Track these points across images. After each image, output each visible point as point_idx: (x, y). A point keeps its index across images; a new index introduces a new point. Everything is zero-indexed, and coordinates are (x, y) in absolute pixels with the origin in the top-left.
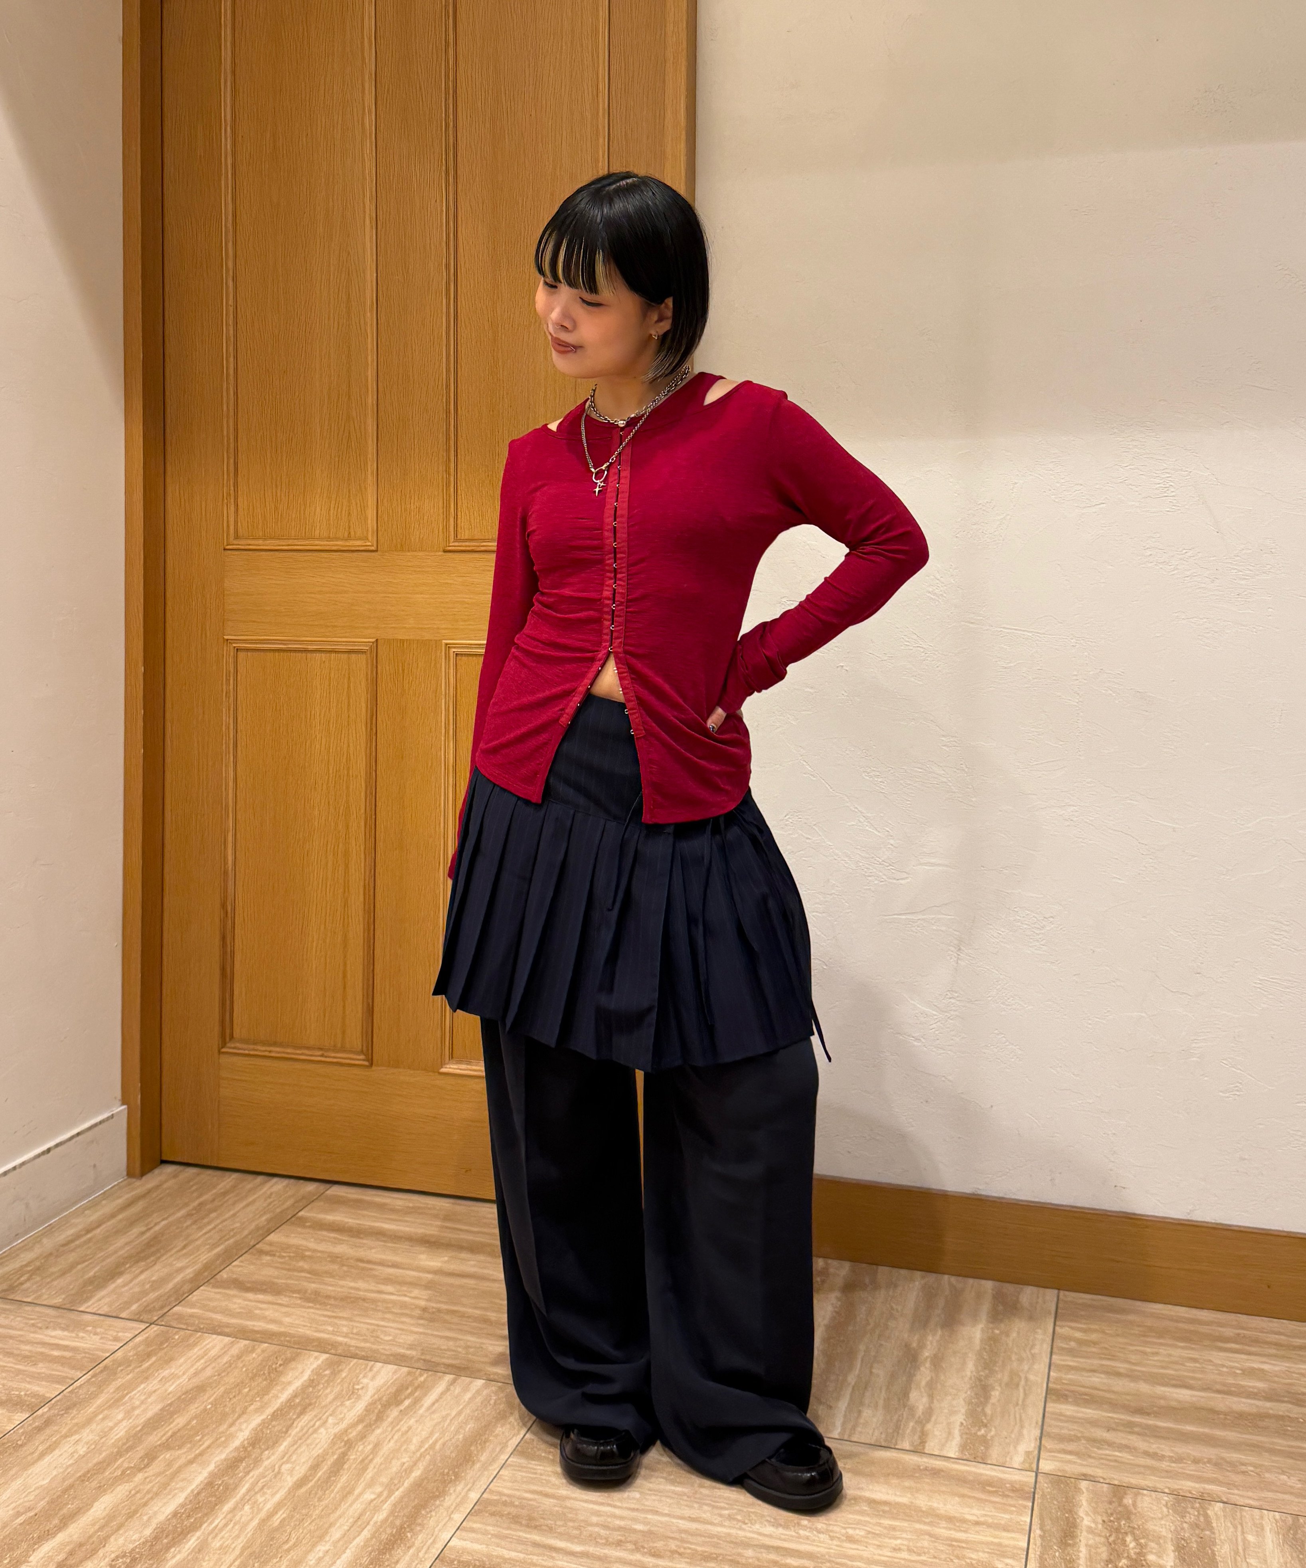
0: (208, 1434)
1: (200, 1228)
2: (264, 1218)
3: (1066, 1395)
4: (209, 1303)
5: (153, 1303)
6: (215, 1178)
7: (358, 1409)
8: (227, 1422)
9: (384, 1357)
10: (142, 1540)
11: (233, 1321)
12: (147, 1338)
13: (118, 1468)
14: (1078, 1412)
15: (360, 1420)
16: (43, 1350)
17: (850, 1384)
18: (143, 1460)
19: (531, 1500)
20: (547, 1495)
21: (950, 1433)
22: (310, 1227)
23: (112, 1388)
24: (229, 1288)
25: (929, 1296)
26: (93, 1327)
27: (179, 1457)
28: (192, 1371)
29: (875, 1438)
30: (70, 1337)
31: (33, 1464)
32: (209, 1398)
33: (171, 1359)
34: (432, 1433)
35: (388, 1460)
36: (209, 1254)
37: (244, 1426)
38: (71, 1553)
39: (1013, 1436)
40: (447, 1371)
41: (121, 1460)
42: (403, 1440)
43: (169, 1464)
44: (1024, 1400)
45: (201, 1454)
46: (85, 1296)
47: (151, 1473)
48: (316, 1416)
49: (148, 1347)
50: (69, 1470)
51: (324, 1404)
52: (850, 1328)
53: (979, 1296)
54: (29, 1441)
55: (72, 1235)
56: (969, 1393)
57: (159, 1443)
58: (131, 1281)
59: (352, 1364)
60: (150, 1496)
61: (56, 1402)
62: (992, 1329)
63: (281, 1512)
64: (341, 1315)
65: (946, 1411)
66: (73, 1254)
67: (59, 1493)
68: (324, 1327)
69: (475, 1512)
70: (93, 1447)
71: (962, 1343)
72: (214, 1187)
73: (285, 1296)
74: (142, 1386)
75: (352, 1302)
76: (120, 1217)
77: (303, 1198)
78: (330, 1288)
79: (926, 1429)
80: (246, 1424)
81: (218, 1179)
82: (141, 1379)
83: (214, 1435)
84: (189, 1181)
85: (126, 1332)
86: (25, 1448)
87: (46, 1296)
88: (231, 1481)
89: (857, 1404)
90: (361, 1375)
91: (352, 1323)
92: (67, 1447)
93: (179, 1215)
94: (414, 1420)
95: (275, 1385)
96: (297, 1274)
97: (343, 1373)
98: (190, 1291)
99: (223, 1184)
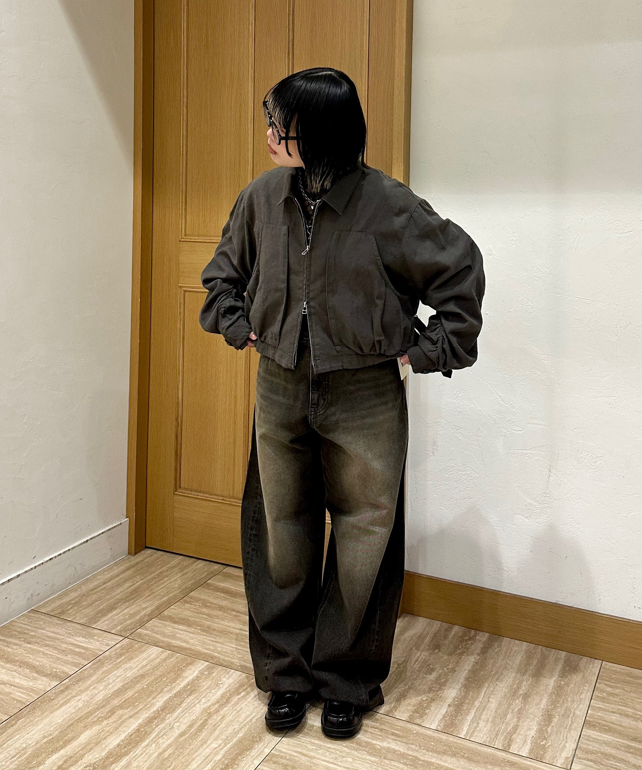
0: (142, 702)
1: (158, 586)
2: (190, 582)
3: (595, 725)
4: (155, 628)
5: (128, 626)
6: (170, 558)
7: (218, 695)
8: (152, 696)
9: (236, 667)
10: (101, 758)
11: (166, 639)
12: (122, 645)
13: (95, 717)
14: (600, 736)
15: (218, 702)
16: (72, 648)
17: (475, 706)
18: (108, 714)
19: (295, 757)
20: (304, 755)
21: (525, 741)
22: (212, 589)
23: (100, 672)
24: (166, 621)
25: (529, 657)
26: (98, 637)
27: (125, 714)
28: (140, 666)
29: (483, 740)
30: (86, 641)
31: (57, 709)
32: (146, 682)
33: (132, 658)
35: (227, 726)
36: (160, 601)
37: (160, 699)
38: (65, 762)
39: (561, 746)
41: (98, 712)
42: (236, 715)
43: (120, 718)
44: (570, 726)
45: (136, 713)
46: (96, 619)
47: (111, 721)
48: (196, 697)
49: (122, 651)
50: (72, 716)
51: (201, 691)
52: (482, 673)
53: (557, 660)
54: (56, 697)
55: (95, 585)
56: (540, 718)
57: (117, 705)
58: (119, 613)
59: (219, 669)
60: (108, 734)
61: (73, 677)
62: (560, 681)
63: (170, 750)
64: (218, 641)
65: (526, 728)
66: (95, 595)
67: (66, 728)
68: (209, 647)
69: (266, 760)
70: (86, 703)
71: (542, 688)
72: (169, 563)
73: (193, 627)
74: (115, 672)
75: (226, 634)
76: (121, 577)
77: (212, 572)
78: (216, 625)
79: (512, 737)
80: (161, 698)
81: (172, 559)
82: (115, 668)
83: (145, 703)
84: (158, 559)
85: (112, 641)
86: (54, 701)
87: (78, 618)
88: (148, 730)
89: (478, 719)
90: (223, 676)
91: (224, 646)
92: (73, 703)
93: (149, 578)
94: (244, 704)
95: (180, 677)
96: (201, 615)
97: (214, 674)
98: (147, 620)
99: (173, 562)
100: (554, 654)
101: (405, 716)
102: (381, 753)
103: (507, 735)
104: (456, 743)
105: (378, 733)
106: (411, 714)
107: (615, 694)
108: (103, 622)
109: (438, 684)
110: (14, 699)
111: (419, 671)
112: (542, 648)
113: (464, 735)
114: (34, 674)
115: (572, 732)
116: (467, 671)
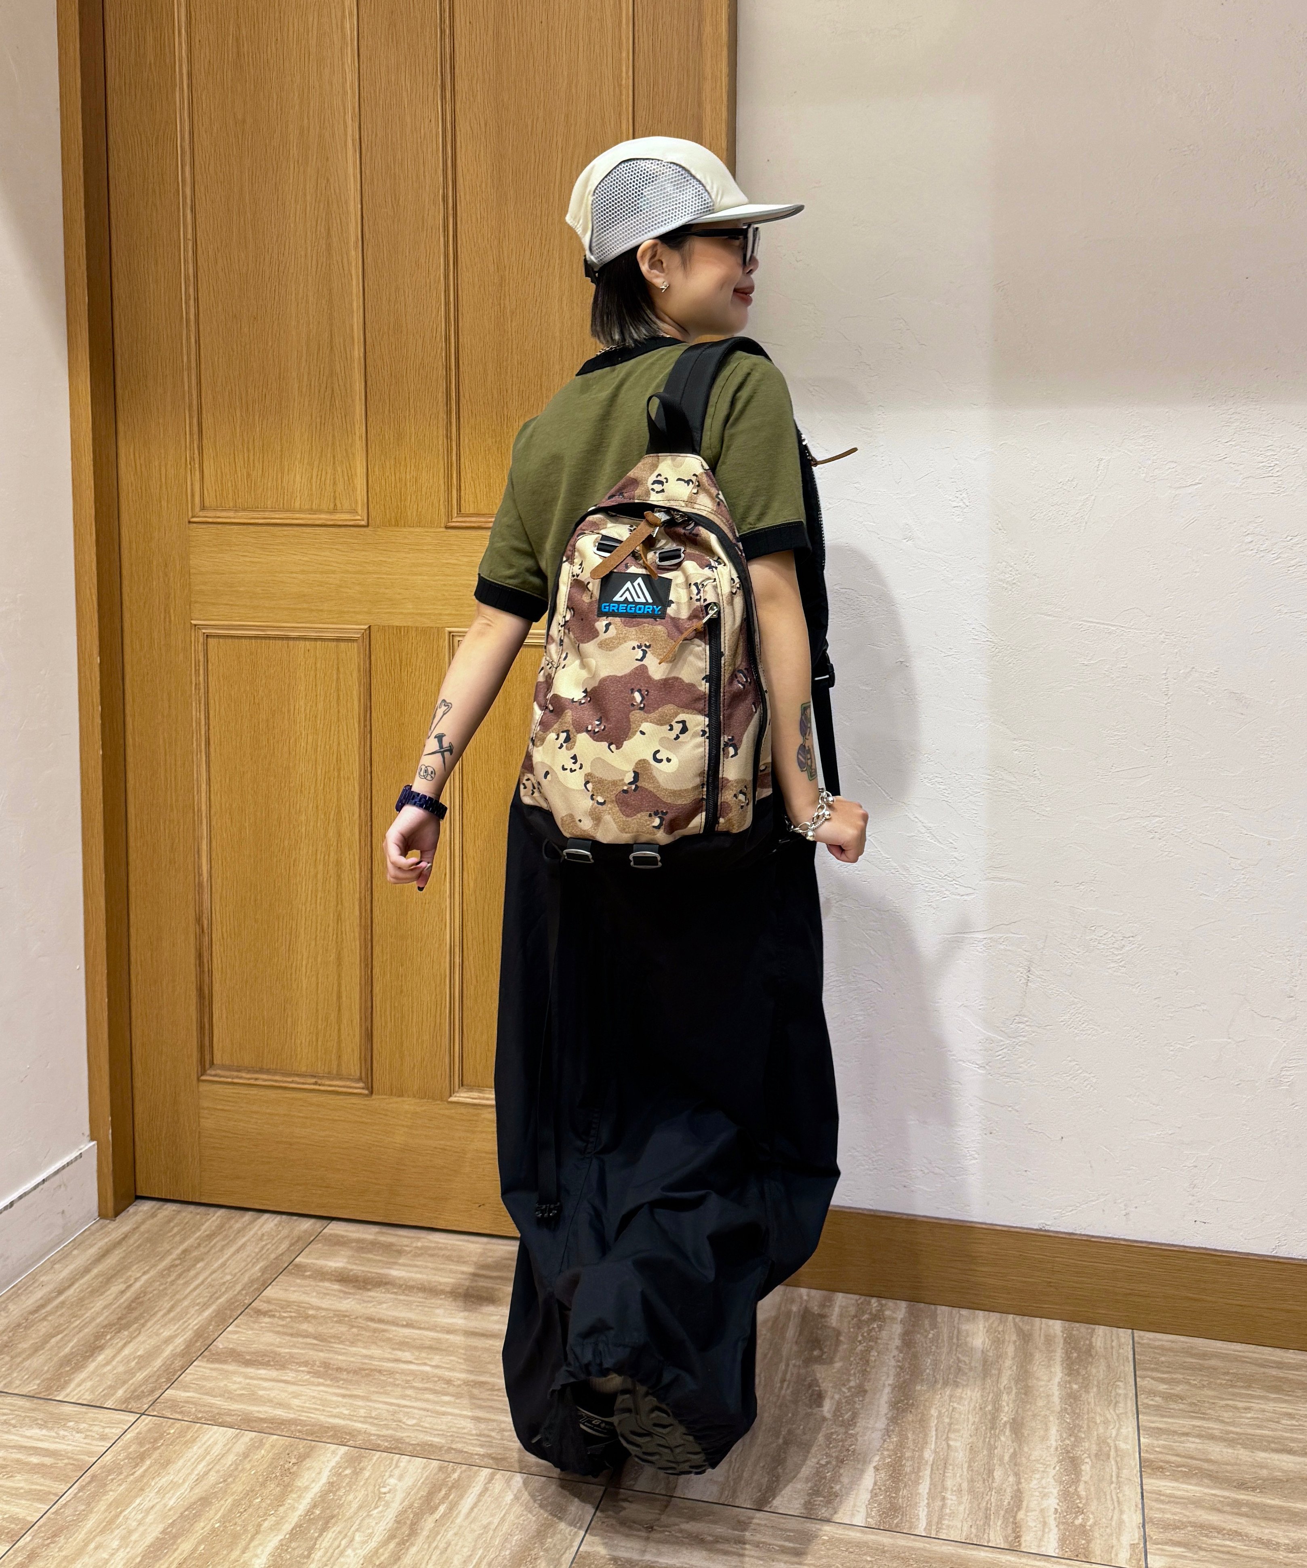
0: (219, 1563)
1: (187, 1284)
2: (258, 1267)
3: (1161, 1467)
4: (205, 1383)
5: (140, 1386)
6: (199, 1217)
7: (388, 1519)
8: (240, 1547)
9: (410, 1448)
11: (235, 1406)
12: (139, 1433)
14: (1178, 1489)
15: (392, 1537)
16: (21, 1456)
17: (927, 1462)
21: (1045, 1523)
22: (309, 1277)
23: (102, 1506)
24: (225, 1362)
25: (996, 1340)
26: (76, 1422)
28: (193, 1477)
29: (966, 1534)
30: (50, 1437)
32: (216, 1514)
33: (169, 1462)
34: (474, 1550)
36: (200, 1318)
37: (259, 1551)
39: (1114, 1524)
40: (482, 1464)
42: (442, 1561)
44: (1118, 1476)
46: (62, 1380)
48: (340, 1532)
49: (141, 1447)
51: (348, 1515)
52: (918, 1388)
53: (1049, 1340)
55: (41, 1298)
56: (1057, 1468)
58: (113, 1357)
59: (375, 1458)
61: (40, 1527)
62: (1070, 1382)
64: (355, 1393)
65: (1036, 1493)
66: (45, 1323)
68: (338, 1410)
71: (1040, 1403)
72: (198, 1229)
73: (292, 1370)
74: (138, 1501)
75: (366, 1375)
76: (95, 1271)
77: (299, 1239)
78: (340, 1357)
79: (1018, 1517)
80: (261, 1548)
81: (202, 1218)
82: (136, 1490)
84: (169, 1221)
85: (113, 1427)
87: (18, 1382)
89: (939, 1489)
90: (387, 1474)
91: (370, 1404)
93: (161, 1266)
94: (451, 1533)
95: (290, 1492)
96: (300, 1340)
97: (365, 1472)
98: (182, 1368)
99: (207, 1224)
100: (1041, 1329)
101: (796, 1507)
103: (1007, 1515)
104: (913, 1549)
105: (753, 1553)
106: (807, 1498)
107: (1177, 1396)
109: (841, 1426)
111: (795, 1402)
112: (1014, 1319)
113: (925, 1529)
115: (1126, 1488)
116: (887, 1390)
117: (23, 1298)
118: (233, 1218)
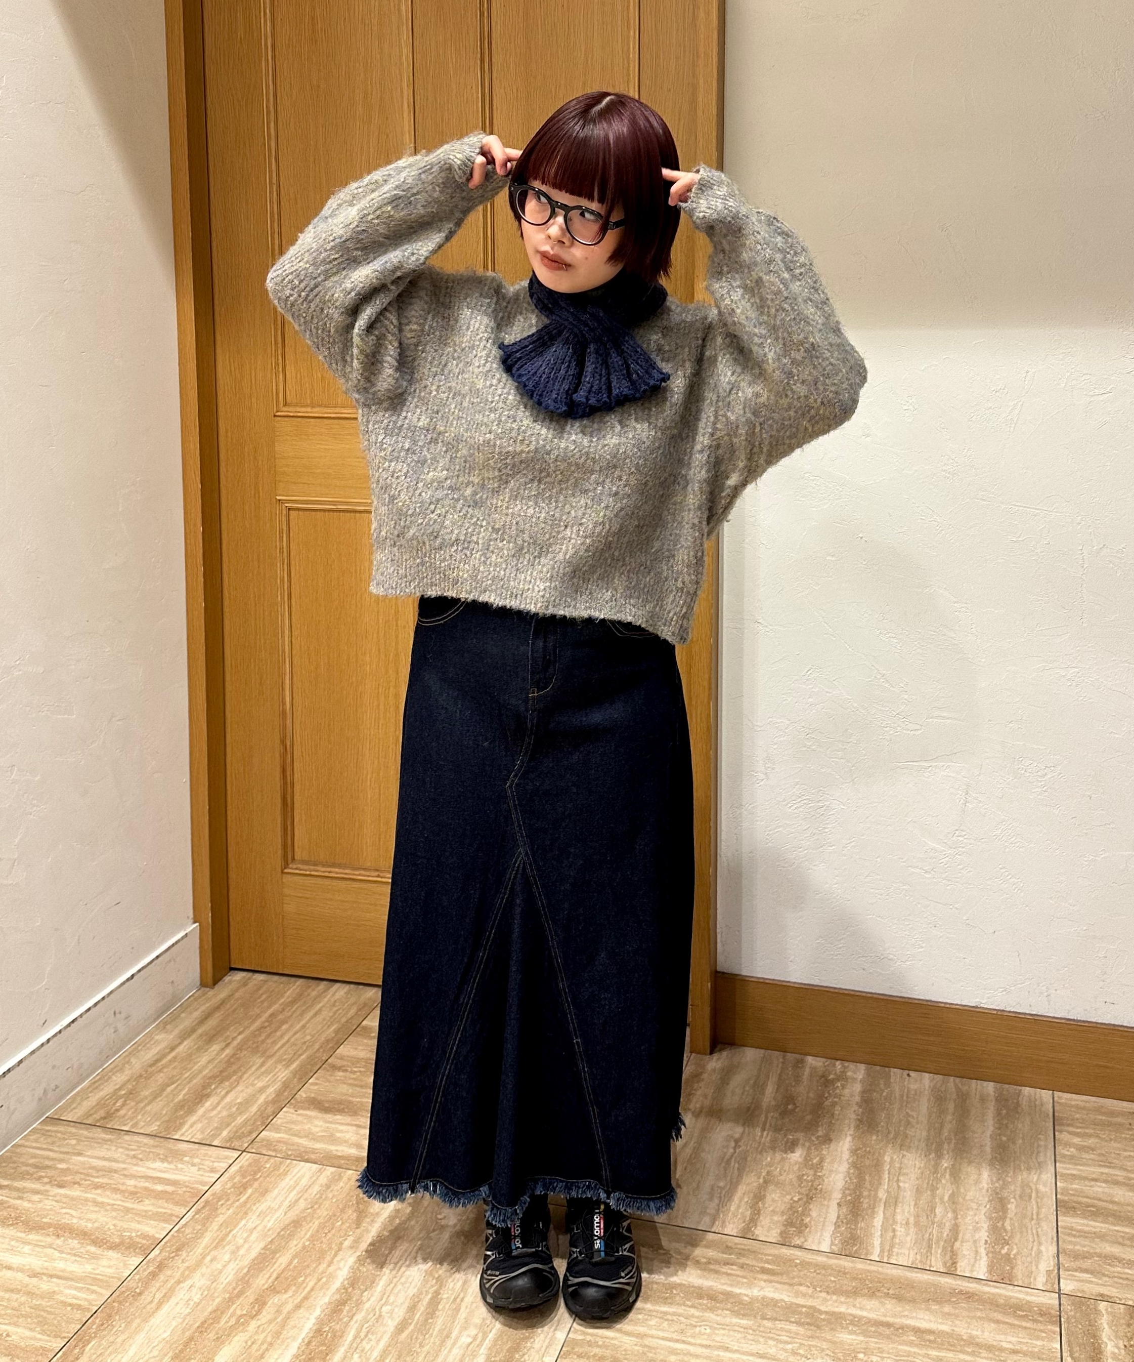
0: (310, 1275)
1: (275, 1043)
2: (332, 1029)
3: (1074, 1208)
4: (292, 1126)
5: (240, 1129)
6: (281, 986)
8: (326, 1261)
11: (318, 1146)
12: (241, 1167)
13: (231, 1316)
14: (1087, 1226)
16: (147, 1184)
17: (881, 1200)
18: (254, 1306)
19: (612, 1339)
21: (977, 1252)
23: (215, 1226)
24: (308, 1109)
25: (939, 1098)
27: (286, 1302)
28: (286, 1204)
29: (911, 1259)
30: (170, 1169)
31: (154, 1312)
32: (306, 1234)
33: (267, 1190)
36: (287, 1071)
37: (341, 1265)
39: (1033, 1254)
41: (235, 1306)
43: (279, 1311)
44: (1037, 1214)
45: (306, 1298)
46: (178, 1122)
47: (264, 1320)
48: (406, 1251)
49: (243, 1179)
50: (187, 1321)
51: (410, 1235)
52: (874, 1138)
53: (983, 1098)
54: (146, 1288)
55: (157, 1053)
56: (988, 1207)
57: (266, 1286)
58: (218, 1104)
60: (265, 1346)
61: (166, 1243)
62: (1000, 1135)
65: (970, 1227)
66: (162, 1074)
67: (181, 1347)
70: (206, 1293)
71: (975, 1152)
73: (362, 1116)
74: (244, 1222)
76: (200, 1031)
79: (955, 1247)
80: (343, 1262)
81: (285, 987)
82: (241, 1214)
83: (316, 1276)
84: (259, 989)
85: (221, 1162)
86: (143, 1297)
87: (142, 1124)
88: (338, 1327)
89: (891, 1222)
92: (181, 1294)
93: (251, 1029)
95: (364, 1215)
98: (274, 1113)
99: (289, 992)
100: (977, 1089)
101: (773, 1235)
102: (753, 1310)
103: (946, 1245)
104: (869, 1271)
105: (738, 1273)
106: (783, 1228)
107: (1088, 1147)
108: (191, 1126)
109: (811, 1169)
110: (65, 1304)
111: (773, 1148)
112: (954, 1079)
113: (879, 1255)
114: (89, 1248)
115: (1043, 1223)
116: (849, 1139)
117: (142, 1053)
118: (309, 987)
